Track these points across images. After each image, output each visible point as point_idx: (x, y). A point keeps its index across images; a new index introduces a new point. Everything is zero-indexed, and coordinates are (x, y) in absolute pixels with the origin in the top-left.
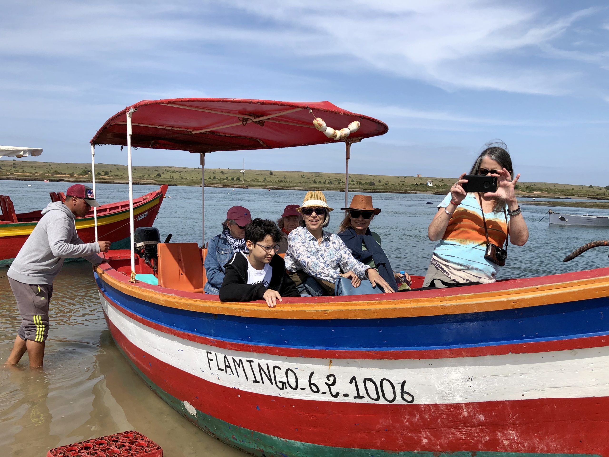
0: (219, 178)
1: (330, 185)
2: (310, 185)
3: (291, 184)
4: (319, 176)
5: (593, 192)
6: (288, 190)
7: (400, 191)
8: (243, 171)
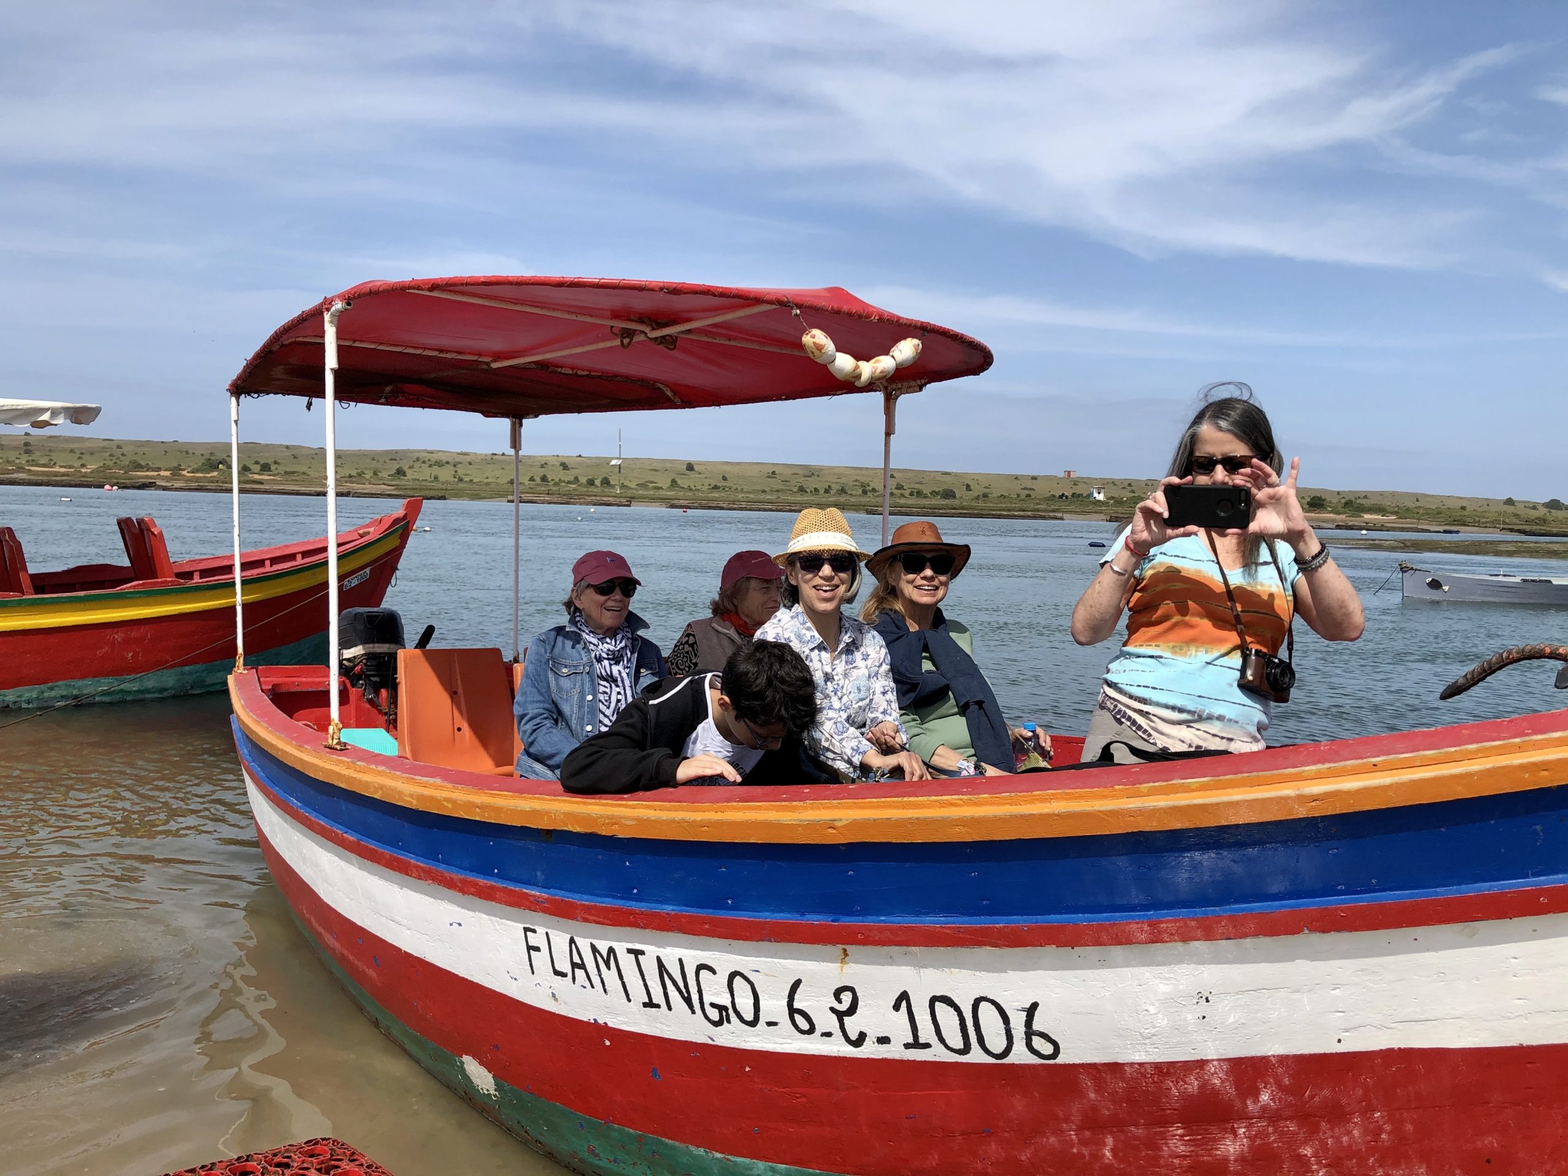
0: (557, 480)
1: (843, 499)
2: (791, 498)
3: (740, 496)
4: (813, 474)
5: (1516, 515)
6: (735, 509)
7: (1022, 513)
8: (619, 462)
